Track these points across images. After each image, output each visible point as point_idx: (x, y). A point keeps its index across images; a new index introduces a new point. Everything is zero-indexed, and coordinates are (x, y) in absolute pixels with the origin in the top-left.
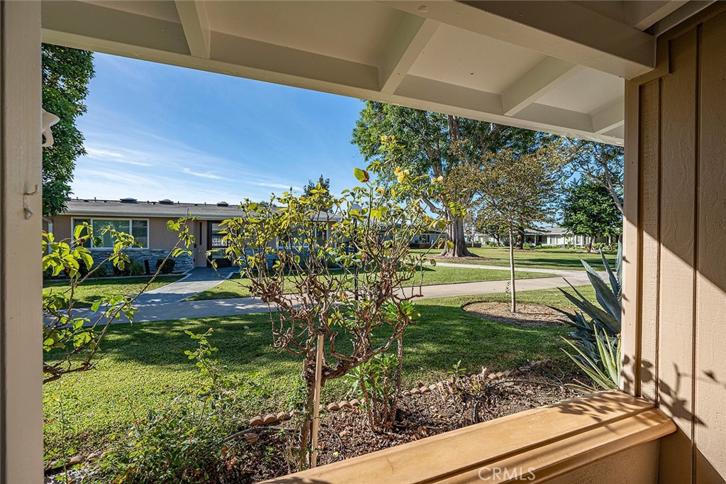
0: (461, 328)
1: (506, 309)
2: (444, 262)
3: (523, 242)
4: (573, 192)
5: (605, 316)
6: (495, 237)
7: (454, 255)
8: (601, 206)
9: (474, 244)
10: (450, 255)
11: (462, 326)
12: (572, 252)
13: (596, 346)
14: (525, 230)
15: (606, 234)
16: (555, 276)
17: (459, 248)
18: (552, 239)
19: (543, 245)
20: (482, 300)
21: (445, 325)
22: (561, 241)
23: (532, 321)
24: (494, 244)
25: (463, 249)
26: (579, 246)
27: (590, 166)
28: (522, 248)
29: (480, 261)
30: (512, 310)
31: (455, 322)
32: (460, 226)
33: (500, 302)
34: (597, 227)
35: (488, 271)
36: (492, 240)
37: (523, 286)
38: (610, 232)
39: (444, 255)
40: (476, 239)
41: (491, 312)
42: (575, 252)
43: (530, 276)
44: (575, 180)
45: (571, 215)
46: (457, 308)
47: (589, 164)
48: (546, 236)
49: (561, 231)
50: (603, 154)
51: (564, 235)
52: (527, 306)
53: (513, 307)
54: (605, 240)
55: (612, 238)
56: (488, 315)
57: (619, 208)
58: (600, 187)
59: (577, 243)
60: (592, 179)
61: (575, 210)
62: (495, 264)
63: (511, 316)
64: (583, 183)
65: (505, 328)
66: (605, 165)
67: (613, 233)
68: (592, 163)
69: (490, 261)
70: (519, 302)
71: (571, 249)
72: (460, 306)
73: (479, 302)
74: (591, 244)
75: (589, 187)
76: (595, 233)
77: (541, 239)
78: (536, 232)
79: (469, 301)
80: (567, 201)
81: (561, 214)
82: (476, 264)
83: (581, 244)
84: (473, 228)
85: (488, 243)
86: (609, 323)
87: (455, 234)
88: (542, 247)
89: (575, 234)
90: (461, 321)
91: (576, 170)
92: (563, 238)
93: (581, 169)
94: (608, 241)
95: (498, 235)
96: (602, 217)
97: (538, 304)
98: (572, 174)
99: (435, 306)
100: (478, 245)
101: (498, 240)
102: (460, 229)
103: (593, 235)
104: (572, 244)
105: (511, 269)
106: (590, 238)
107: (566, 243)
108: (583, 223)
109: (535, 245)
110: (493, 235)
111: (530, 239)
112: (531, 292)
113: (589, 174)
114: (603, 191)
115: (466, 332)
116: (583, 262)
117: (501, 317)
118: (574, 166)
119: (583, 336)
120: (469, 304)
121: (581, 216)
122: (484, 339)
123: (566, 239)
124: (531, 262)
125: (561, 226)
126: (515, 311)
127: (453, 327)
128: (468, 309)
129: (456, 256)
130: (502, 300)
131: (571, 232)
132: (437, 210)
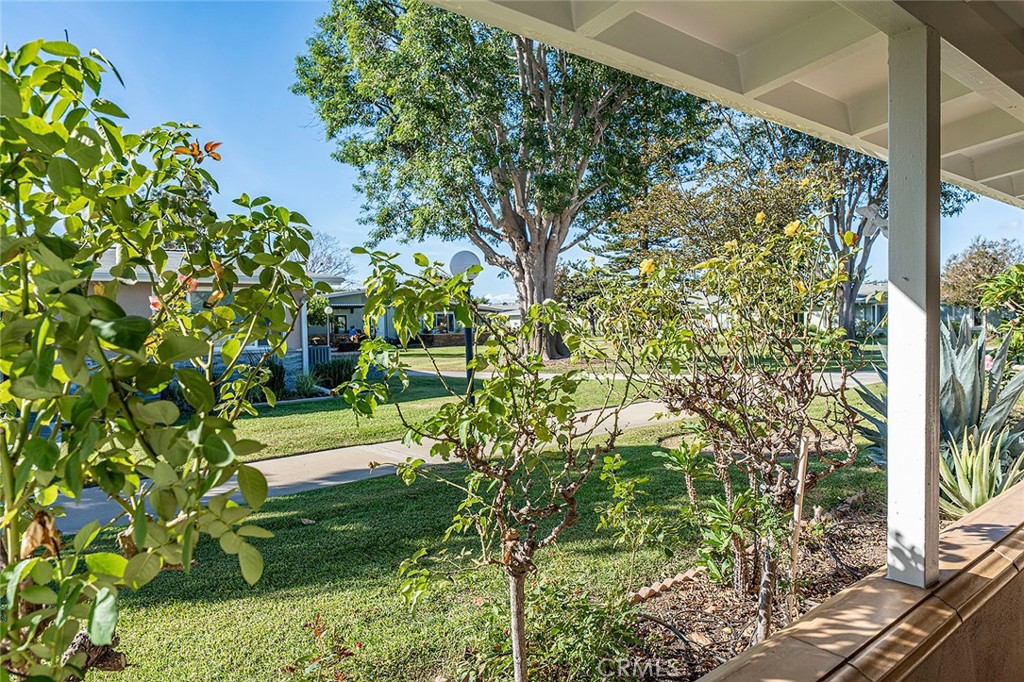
17: (550, 340)
129: (545, 357)
132: (500, 259)
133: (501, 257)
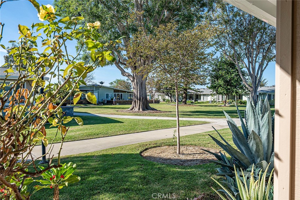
0: (137, 174)
1: (173, 151)
2: (132, 115)
3: (186, 99)
4: (216, 65)
5: (240, 155)
6: (169, 96)
7: (139, 109)
8: (231, 75)
9: (155, 101)
10: (136, 109)
11: (137, 171)
12: (215, 106)
13: (235, 180)
14: (188, 90)
15: (234, 94)
16: (205, 123)
17: (143, 104)
18: (204, 97)
19: (199, 101)
20: (157, 145)
21: (123, 172)
22: (209, 98)
23: (191, 160)
24: (168, 101)
25: (146, 105)
26: (219, 102)
27: (226, 48)
28: (186, 104)
29: (158, 113)
30: (178, 152)
31: (132, 168)
32: (143, 87)
33: (169, 145)
34: (229, 89)
35: (163, 121)
36: (167, 97)
37: (185, 132)
38: (236, 93)
39: (132, 109)
40: (156, 97)
41: (163, 155)
42: (217, 106)
43: (190, 124)
44: (217, 57)
45: (215, 81)
46: (136, 154)
47: (225, 47)
48: (200, 95)
49: (209, 91)
50: (233, 41)
51: (211, 95)
52: (188, 148)
53: (178, 150)
54: (233, 98)
55: (237, 96)
56: (160, 158)
57: (241, 77)
58: (231, 63)
59: (218, 99)
60: (226, 57)
61: (217, 77)
62: (168, 116)
63: (177, 157)
64: (221, 60)
65: (172, 169)
66: (234, 48)
67: (238, 93)
68: (227, 47)
69: (165, 113)
70: (183, 145)
71: (215, 104)
72: (138, 152)
73: (154, 147)
74: (226, 100)
75: (225, 62)
76: (228, 93)
77: (198, 97)
78: (194, 92)
79: (147, 147)
80: (213, 71)
81: (209, 80)
82: (155, 116)
83: (221, 100)
84: (154, 89)
85: (164, 100)
86: (242, 160)
87: (140, 93)
88: (198, 103)
89: (217, 93)
90: (137, 167)
91: (218, 50)
92: (210, 97)
93: (221, 50)
94: (235, 99)
95: (171, 94)
96: (232, 83)
97: (195, 145)
98: (216, 53)
99: (118, 154)
100: (157, 102)
101: (171, 98)
102: (144, 89)
103: (227, 94)
104: (216, 100)
105: (177, 119)
106: (225, 96)
107: (212, 100)
108: (221, 86)
109: (194, 101)
110: (167, 95)
111: (191, 97)
112: (190, 136)
113: (225, 53)
114: (232, 65)
115: (140, 177)
116: (224, 112)
117: (170, 159)
118: (217, 47)
119: (226, 172)
120: (146, 149)
121: (221, 82)
122: (154, 182)
123: (212, 97)
124: (192, 114)
125: (209, 88)
126: (179, 153)
127: (130, 173)
128: (146, 154)
129: (141, 110)
130: (170, 144)
131: (215, 92)
132: (126, 74)
133: (127, 73)
